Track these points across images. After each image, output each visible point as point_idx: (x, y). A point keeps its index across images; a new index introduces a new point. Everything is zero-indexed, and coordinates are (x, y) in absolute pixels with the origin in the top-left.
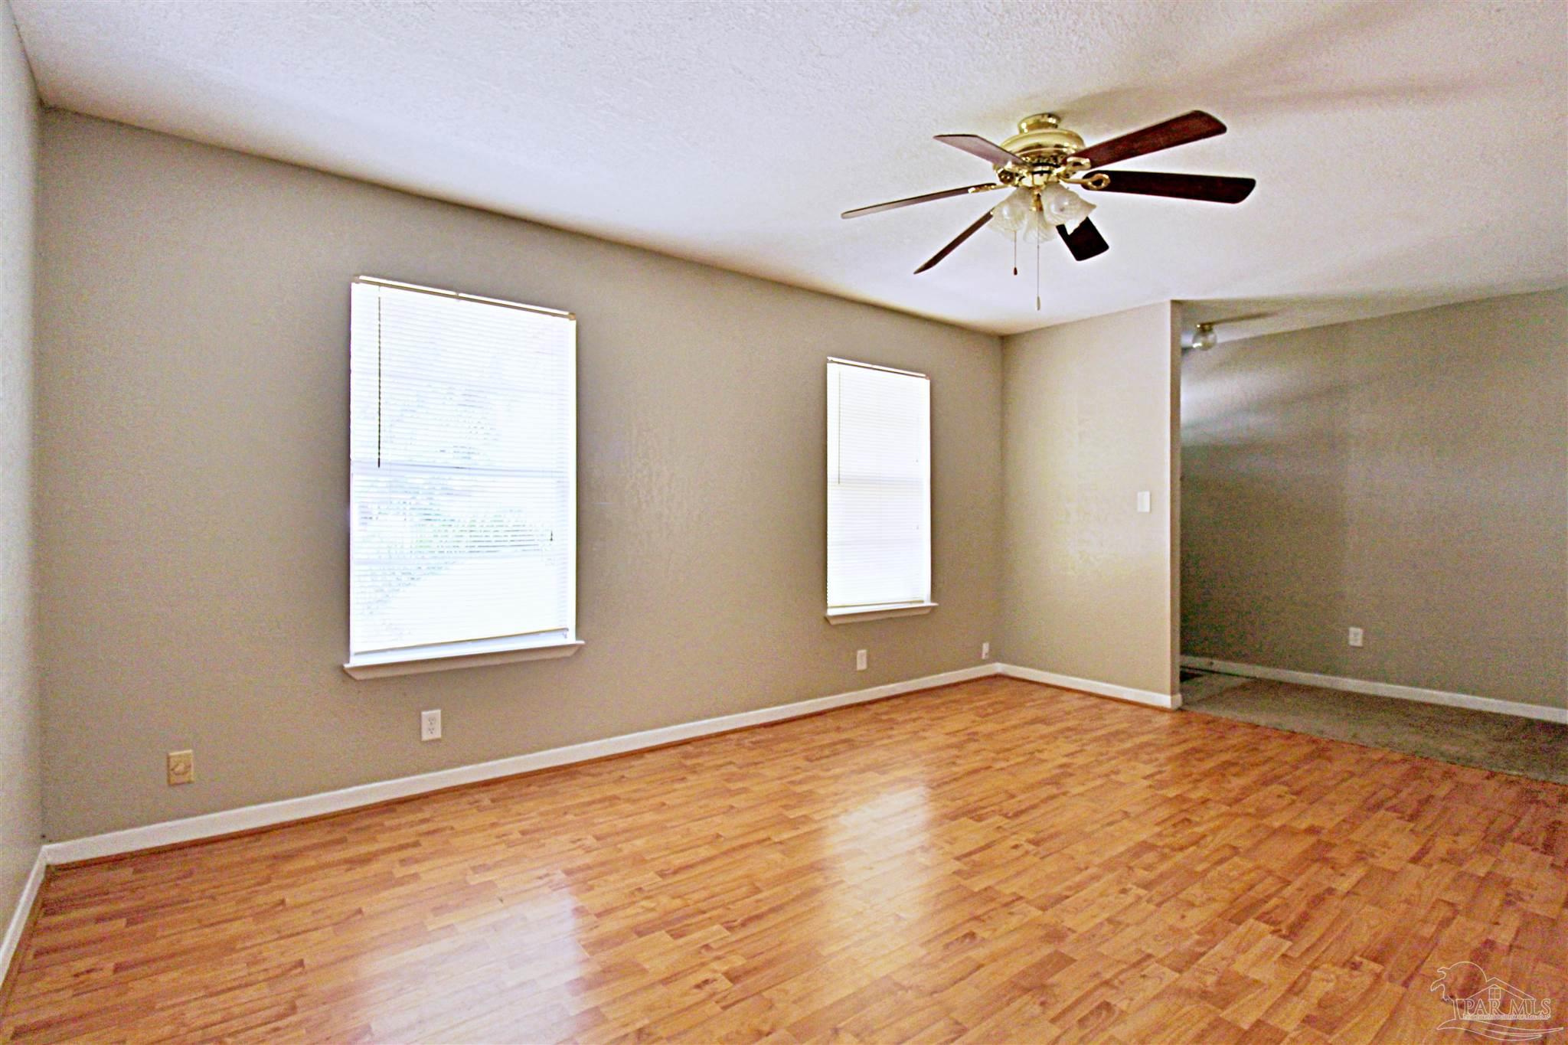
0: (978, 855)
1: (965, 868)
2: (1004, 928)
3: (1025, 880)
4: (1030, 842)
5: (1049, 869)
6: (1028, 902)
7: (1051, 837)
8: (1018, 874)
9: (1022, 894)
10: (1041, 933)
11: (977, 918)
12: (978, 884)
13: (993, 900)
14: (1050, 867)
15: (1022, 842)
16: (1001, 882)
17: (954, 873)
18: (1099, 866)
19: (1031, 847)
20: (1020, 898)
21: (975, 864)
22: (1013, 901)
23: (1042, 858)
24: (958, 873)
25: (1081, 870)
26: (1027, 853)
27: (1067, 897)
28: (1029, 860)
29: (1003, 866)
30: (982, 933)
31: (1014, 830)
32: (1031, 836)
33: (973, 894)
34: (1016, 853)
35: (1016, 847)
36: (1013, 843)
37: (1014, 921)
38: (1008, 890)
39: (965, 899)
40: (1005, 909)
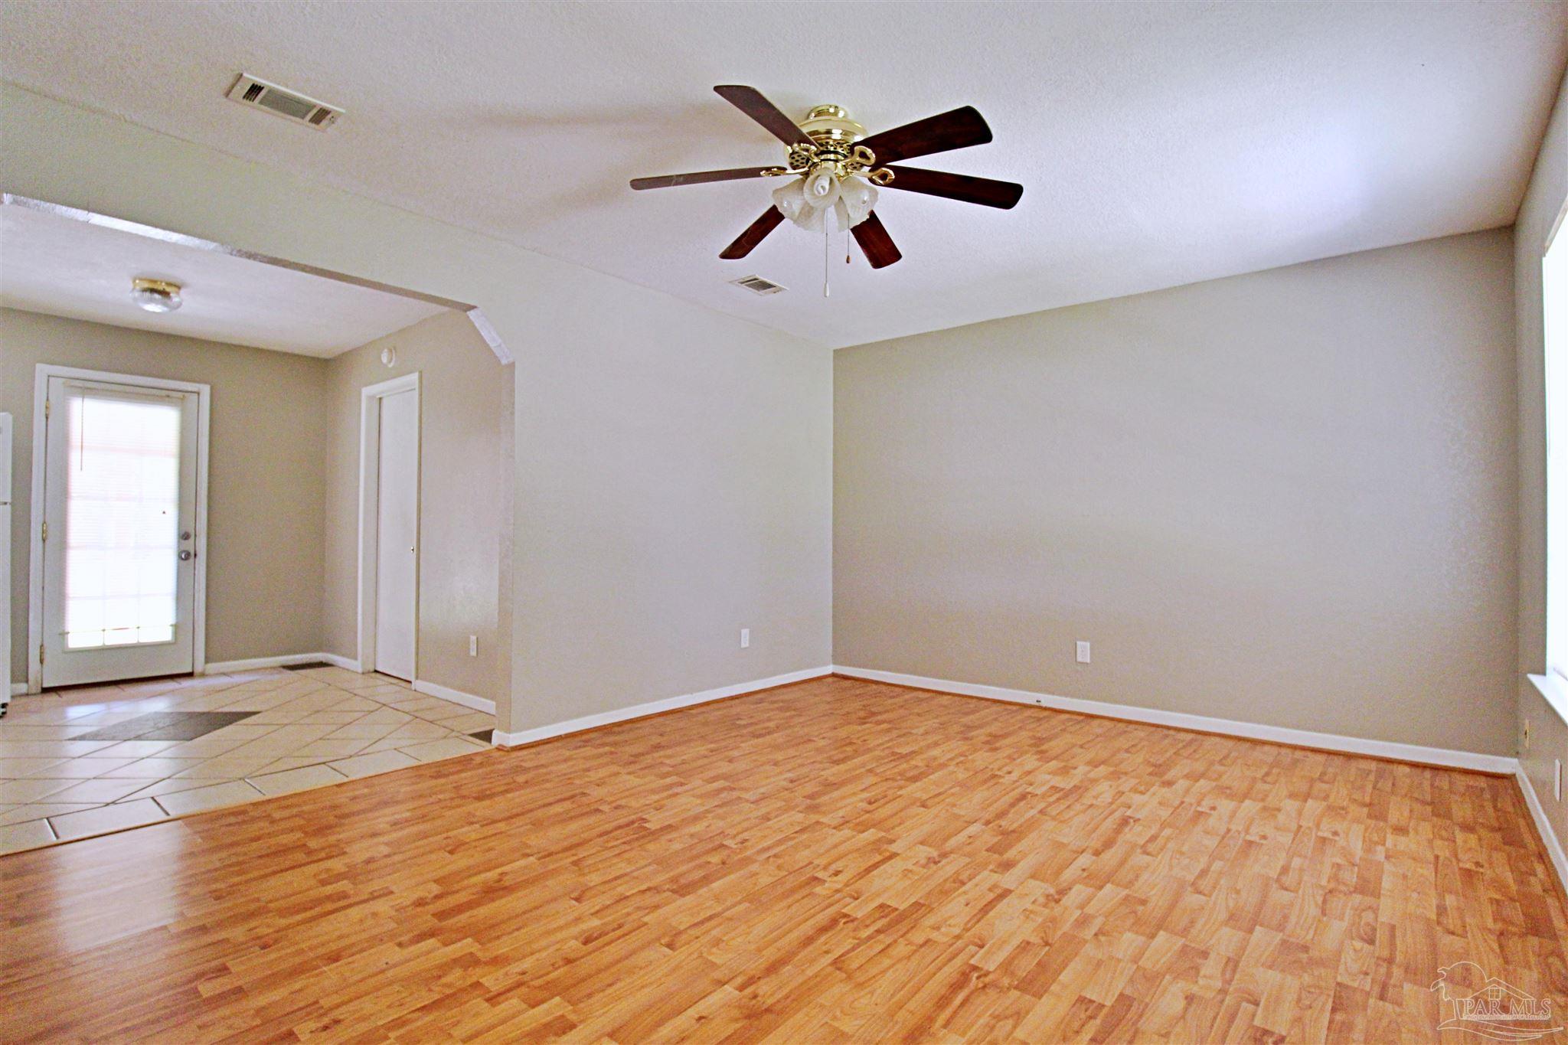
0: (876, 860)
1: (885, 846)
2: (848, 809)
3: (831, 841)
4: (821, 881)
5: (807, 852)
6: (829, 826)
7: (793, 891)
8: (835, 846)
9: (834, 831)
10: (824, 809)
11: (868, 812)
12: (871, 834)
13: (857, 824)
14: (804, 855)
15: (829, 879)
16: (853, 837)
17: (894, 841)
18: (756, 861)
19: (820, 875)
20: (835, 828)
21: (878, 851)
22: (840, 825)
23: (811, 863)
24: (892, 842)
25: (775, 856)
26: (825, 868)
27: (796, 832)
28: (823, 861)
29: (850, 852)
30: (864, 805)
31: (838, 896)
32: (818, 890)
33: (874, 826)
34: (838, 865)
35: (837, 873)
36: (840, 877)
37: (841, 813)
38: (847, 832)
39: (880, 822)
40: (847, 819)
